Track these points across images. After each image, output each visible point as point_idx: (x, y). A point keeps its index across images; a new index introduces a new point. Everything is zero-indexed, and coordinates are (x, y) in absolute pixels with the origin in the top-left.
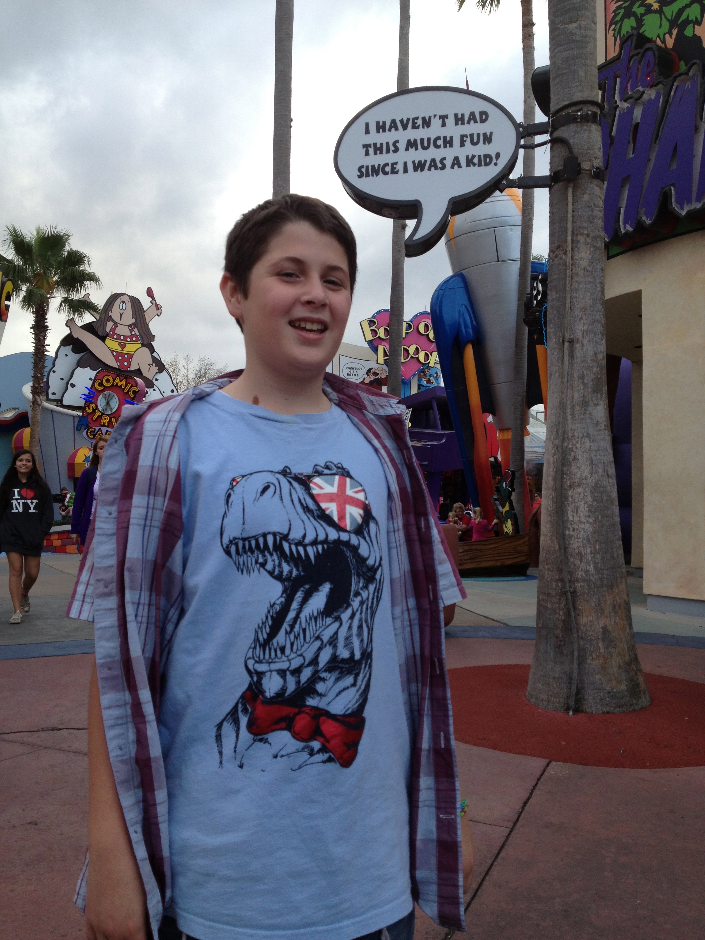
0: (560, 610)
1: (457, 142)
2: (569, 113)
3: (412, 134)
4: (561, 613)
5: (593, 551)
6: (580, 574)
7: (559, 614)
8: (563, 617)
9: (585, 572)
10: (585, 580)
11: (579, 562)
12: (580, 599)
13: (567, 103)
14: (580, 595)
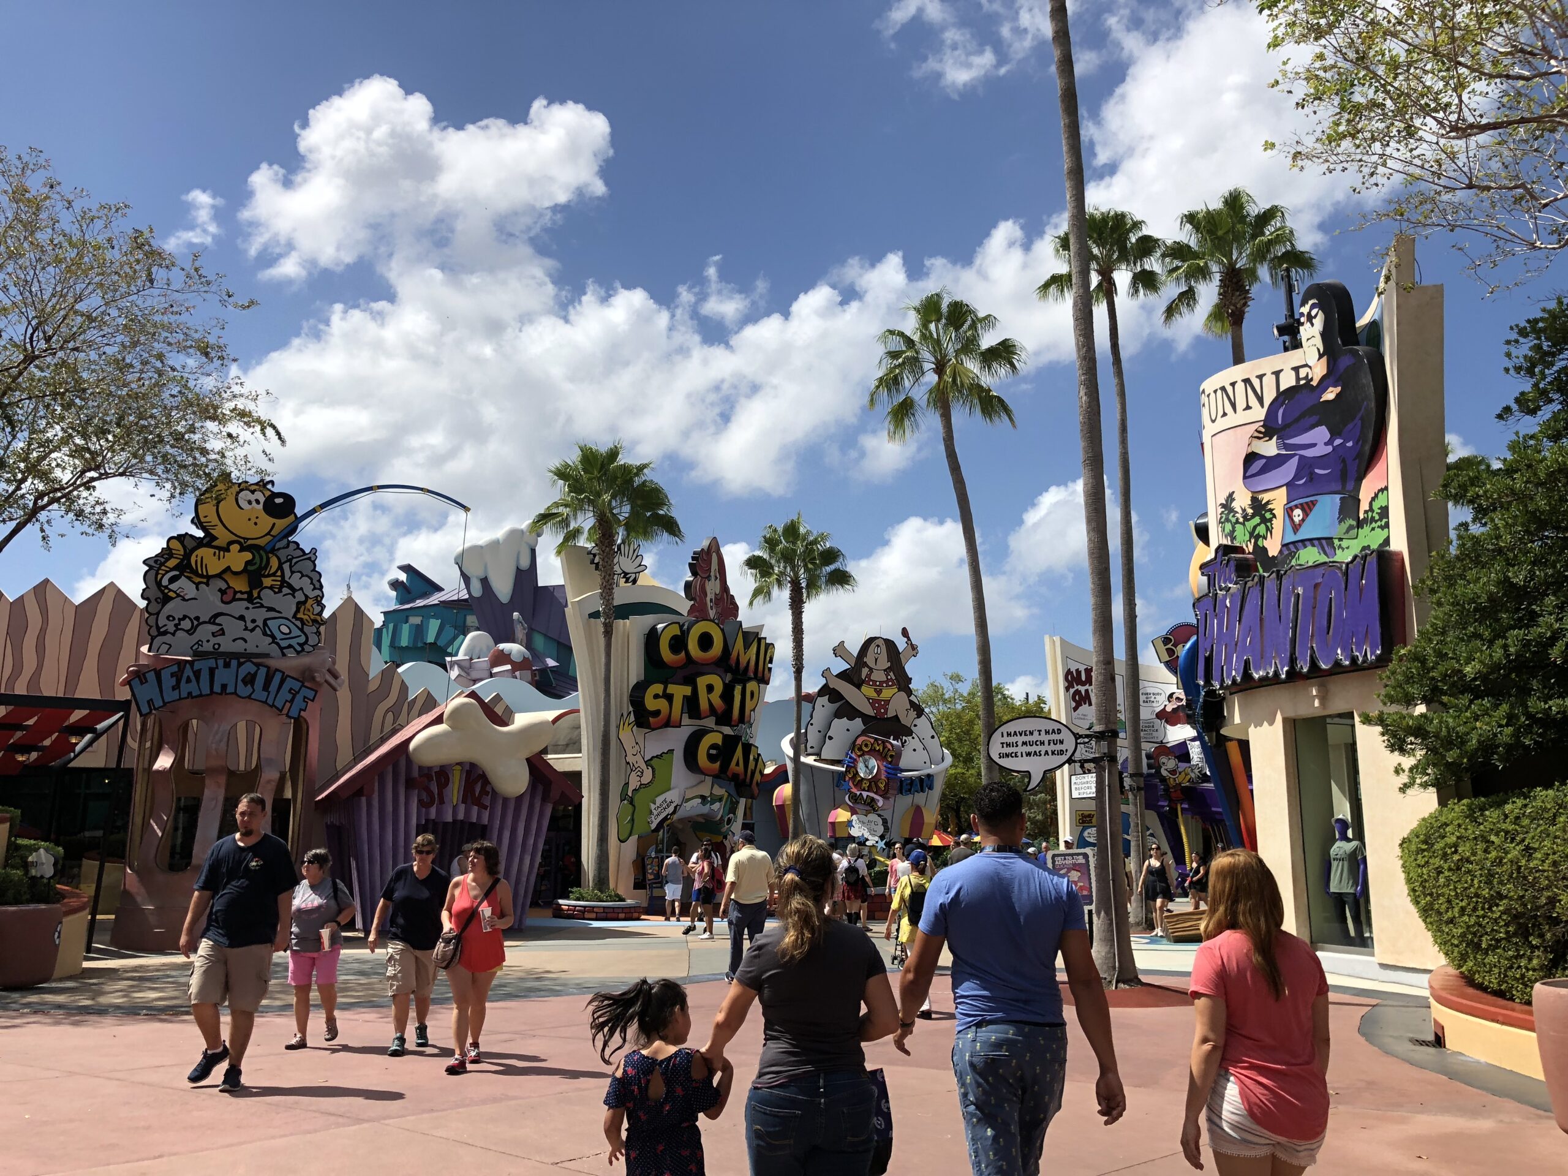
1: (1046, 743)
3: (1024, 738)
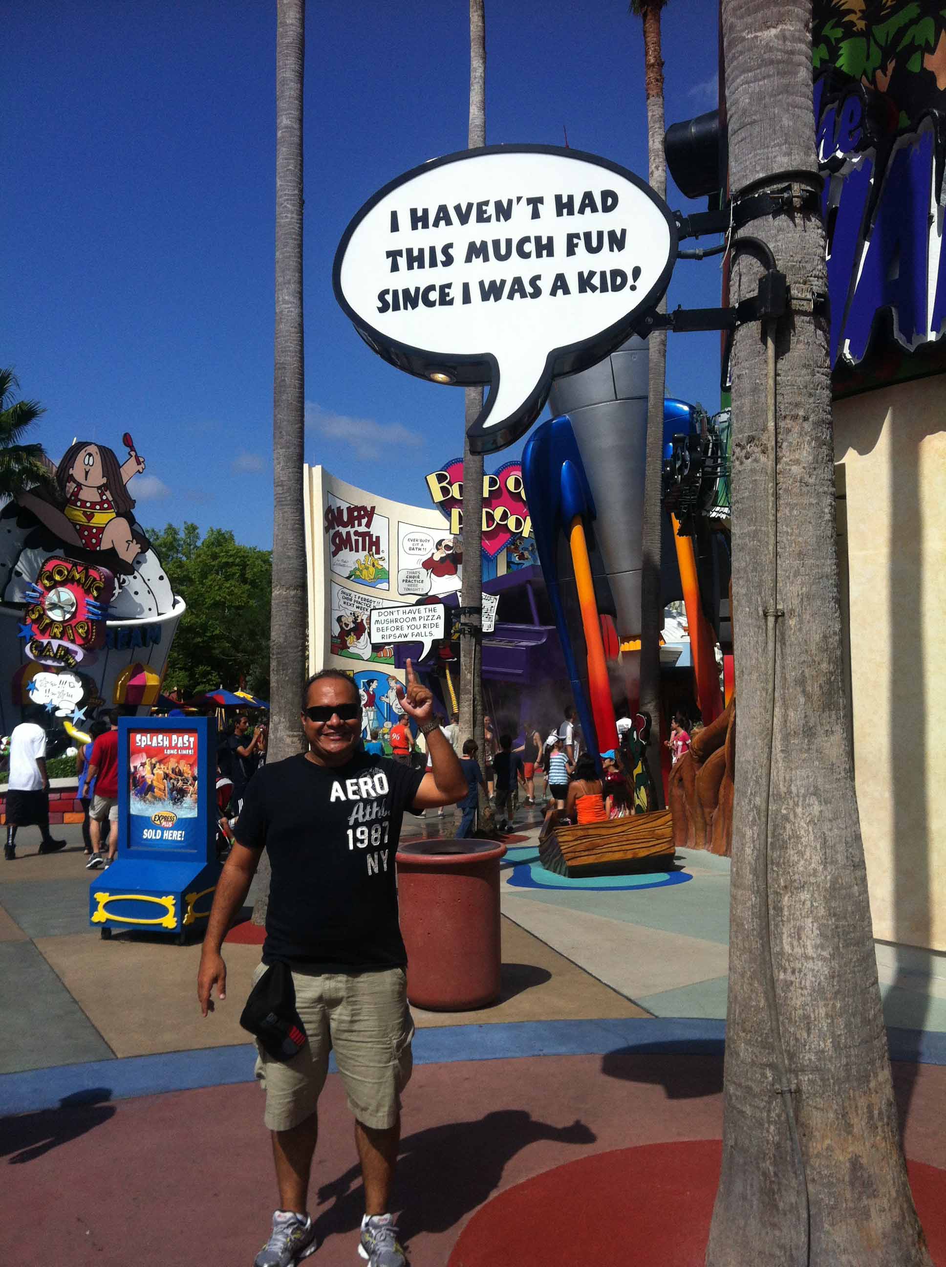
0: (769, 1122)
1: (560, 246)
2: (765, 194)
4: (772, 1128)
5: (830, 1013)
6: (808, 1057)
7: (768, 1131)
8: (777, 1138)
9: (816, 1053)
10: (817, 1070)
11: (805, 1035)
12: (808, 1105)
13: (761, 175)
14: (807, 1098)
